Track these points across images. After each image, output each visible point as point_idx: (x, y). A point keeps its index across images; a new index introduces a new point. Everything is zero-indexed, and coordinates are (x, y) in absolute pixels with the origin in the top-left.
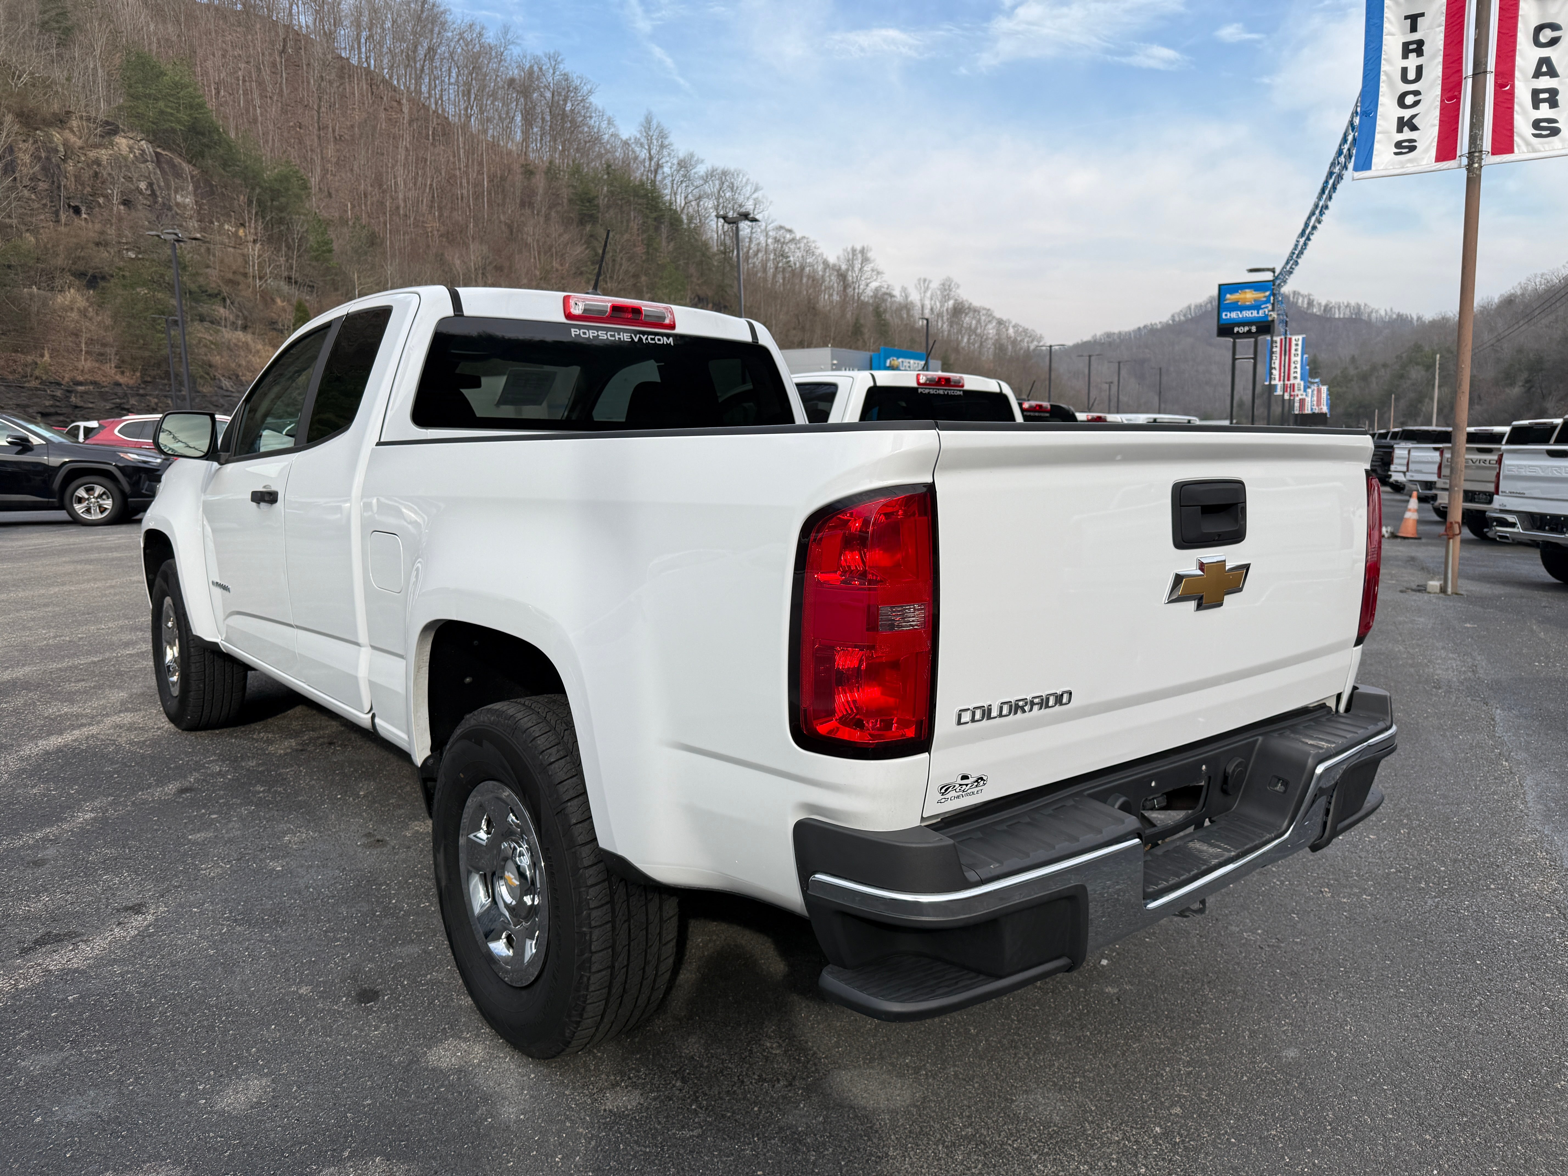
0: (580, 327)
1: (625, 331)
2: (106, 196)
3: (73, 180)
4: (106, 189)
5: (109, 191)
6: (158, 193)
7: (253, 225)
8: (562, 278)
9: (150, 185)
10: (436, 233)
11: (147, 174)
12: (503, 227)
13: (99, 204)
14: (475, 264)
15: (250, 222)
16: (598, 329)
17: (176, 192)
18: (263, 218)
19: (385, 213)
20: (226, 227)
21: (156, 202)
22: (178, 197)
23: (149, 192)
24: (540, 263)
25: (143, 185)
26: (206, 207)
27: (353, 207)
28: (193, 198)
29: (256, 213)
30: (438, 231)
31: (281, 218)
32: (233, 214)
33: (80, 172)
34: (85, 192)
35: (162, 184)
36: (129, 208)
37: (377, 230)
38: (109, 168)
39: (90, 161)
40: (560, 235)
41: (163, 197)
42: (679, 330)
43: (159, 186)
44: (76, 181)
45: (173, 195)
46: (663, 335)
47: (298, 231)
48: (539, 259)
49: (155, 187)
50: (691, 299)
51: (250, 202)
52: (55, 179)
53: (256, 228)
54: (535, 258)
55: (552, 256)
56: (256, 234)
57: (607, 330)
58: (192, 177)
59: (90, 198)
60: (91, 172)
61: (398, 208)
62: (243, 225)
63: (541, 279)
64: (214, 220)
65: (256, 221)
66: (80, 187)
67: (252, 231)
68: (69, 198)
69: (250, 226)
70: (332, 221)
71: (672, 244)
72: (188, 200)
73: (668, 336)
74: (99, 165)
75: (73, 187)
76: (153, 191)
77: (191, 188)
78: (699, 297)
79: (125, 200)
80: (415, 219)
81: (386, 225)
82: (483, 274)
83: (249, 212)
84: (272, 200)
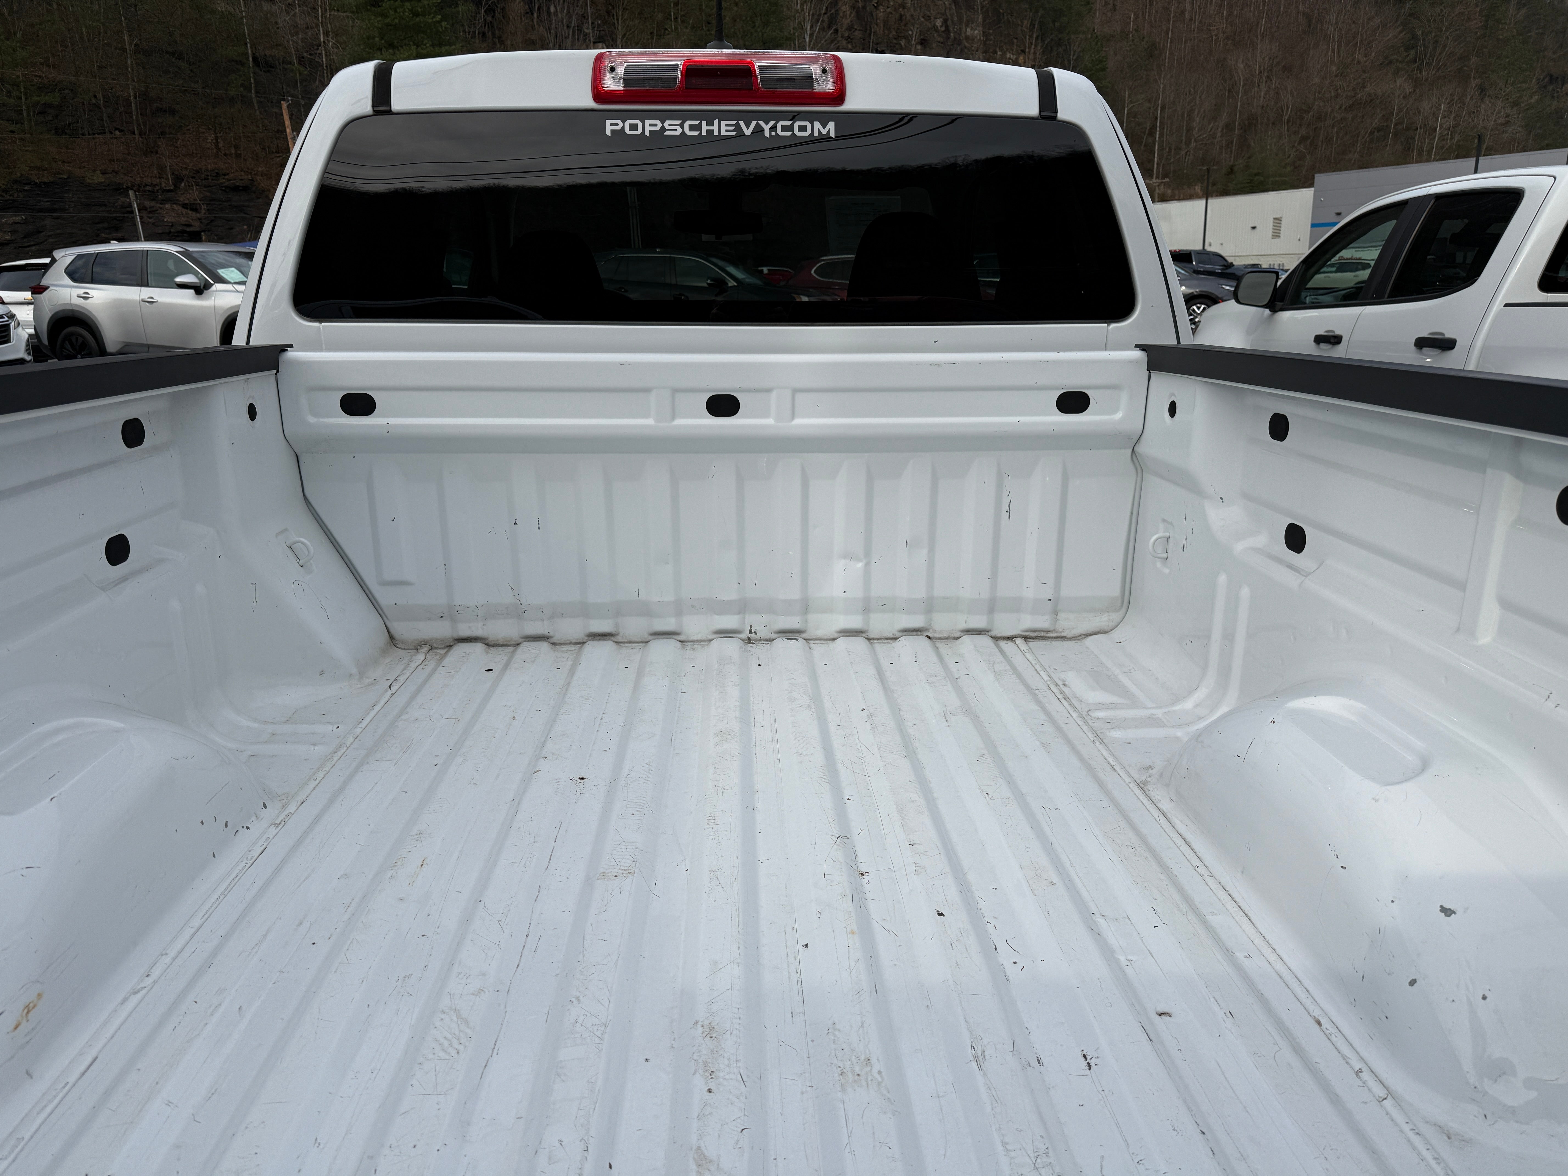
0: (623, 116)
1: (724, 116)
2: (906, 38)
3: (882, 25)
4: (908, 31)
5: (910, 33)
6: (951, 29)
7: (1032, 51)
8: (1364, 72)
9: (945, 21)
10: (1221, 35)
11: (943, 11)
12: (1300, 17)
13: (901, 46)
14: (1260, 67)
15: (1029, 48)
16: (663, 116)
17: (967, 26)
18: (1043, 41)
19: (1169, 20)
20: (1008, 56)
21: (948, 38)
22: (968, 30)
23: (943, 29)
24: (1339, 56)
25: (939, 23)
26: (992, 37)
27: (1136, 17)
28: (981, 29)
29: (1037, 38)
30: (1224, 33)
31: (1060, 39)
32: (1015, 41)
33: (888, 17)
34: (891, 36)
35: (956, 19)
36: (925, 47)
37: (1158, 40)
38: (912, 10)
39: (897, 4)
40: (1370, 19)
41: (955, 32)
42: (852, 103)
43: (952, 21)
44: (884, 26)
45: (964, 30)
46: (811, 117)
47: (1075, 52)
48: (1339, 52)
49: (949, 23)
50: (1538, 79)
51: (1032, 25)
52: (868, 27)
53: (1035, 53)
54: (1333, 51)
55: (1355, 45)
56: (1035, 59)
57: (683, 116)
58: (982, 8)
59: (895, 41)
60: (897, 16)
61: (1183, 12)
62: (1023, 51)
63: (1336, 76)
64: (998, 50)
65: (1036, 46)
66: (886, 32)
67: (1031, 57)
68: (877, 44)
69: (1029, 52)
70: (1113, 36)
71: (1523, 11)
72: (976, 32)
73: (824, 119)
74: (904, 8)
75: (881, 32)
76: (947, 27)
77: (980, 20)
78: (1551, 76)
79: (922, 39)
80: (1201, 22)
81: (1168, 34)
82: (1268, 77)
83: (1031, 37)
84: (1054, 22)
